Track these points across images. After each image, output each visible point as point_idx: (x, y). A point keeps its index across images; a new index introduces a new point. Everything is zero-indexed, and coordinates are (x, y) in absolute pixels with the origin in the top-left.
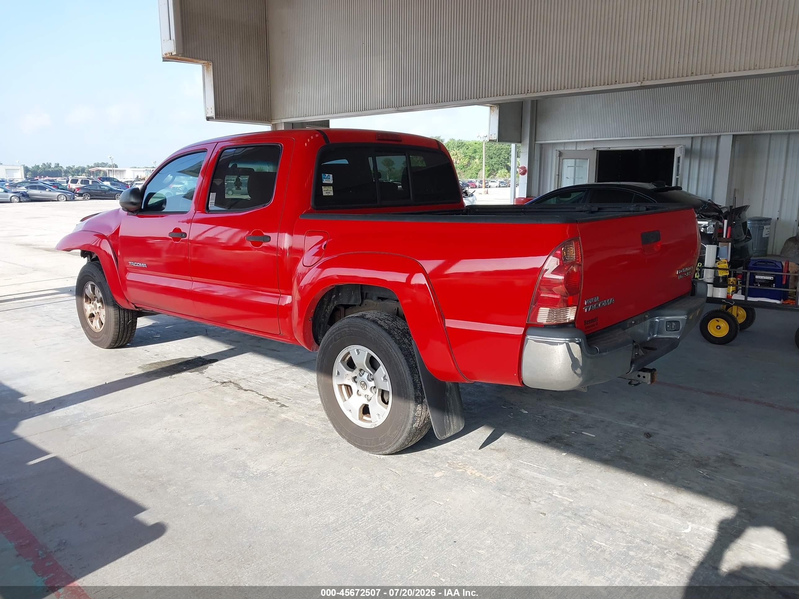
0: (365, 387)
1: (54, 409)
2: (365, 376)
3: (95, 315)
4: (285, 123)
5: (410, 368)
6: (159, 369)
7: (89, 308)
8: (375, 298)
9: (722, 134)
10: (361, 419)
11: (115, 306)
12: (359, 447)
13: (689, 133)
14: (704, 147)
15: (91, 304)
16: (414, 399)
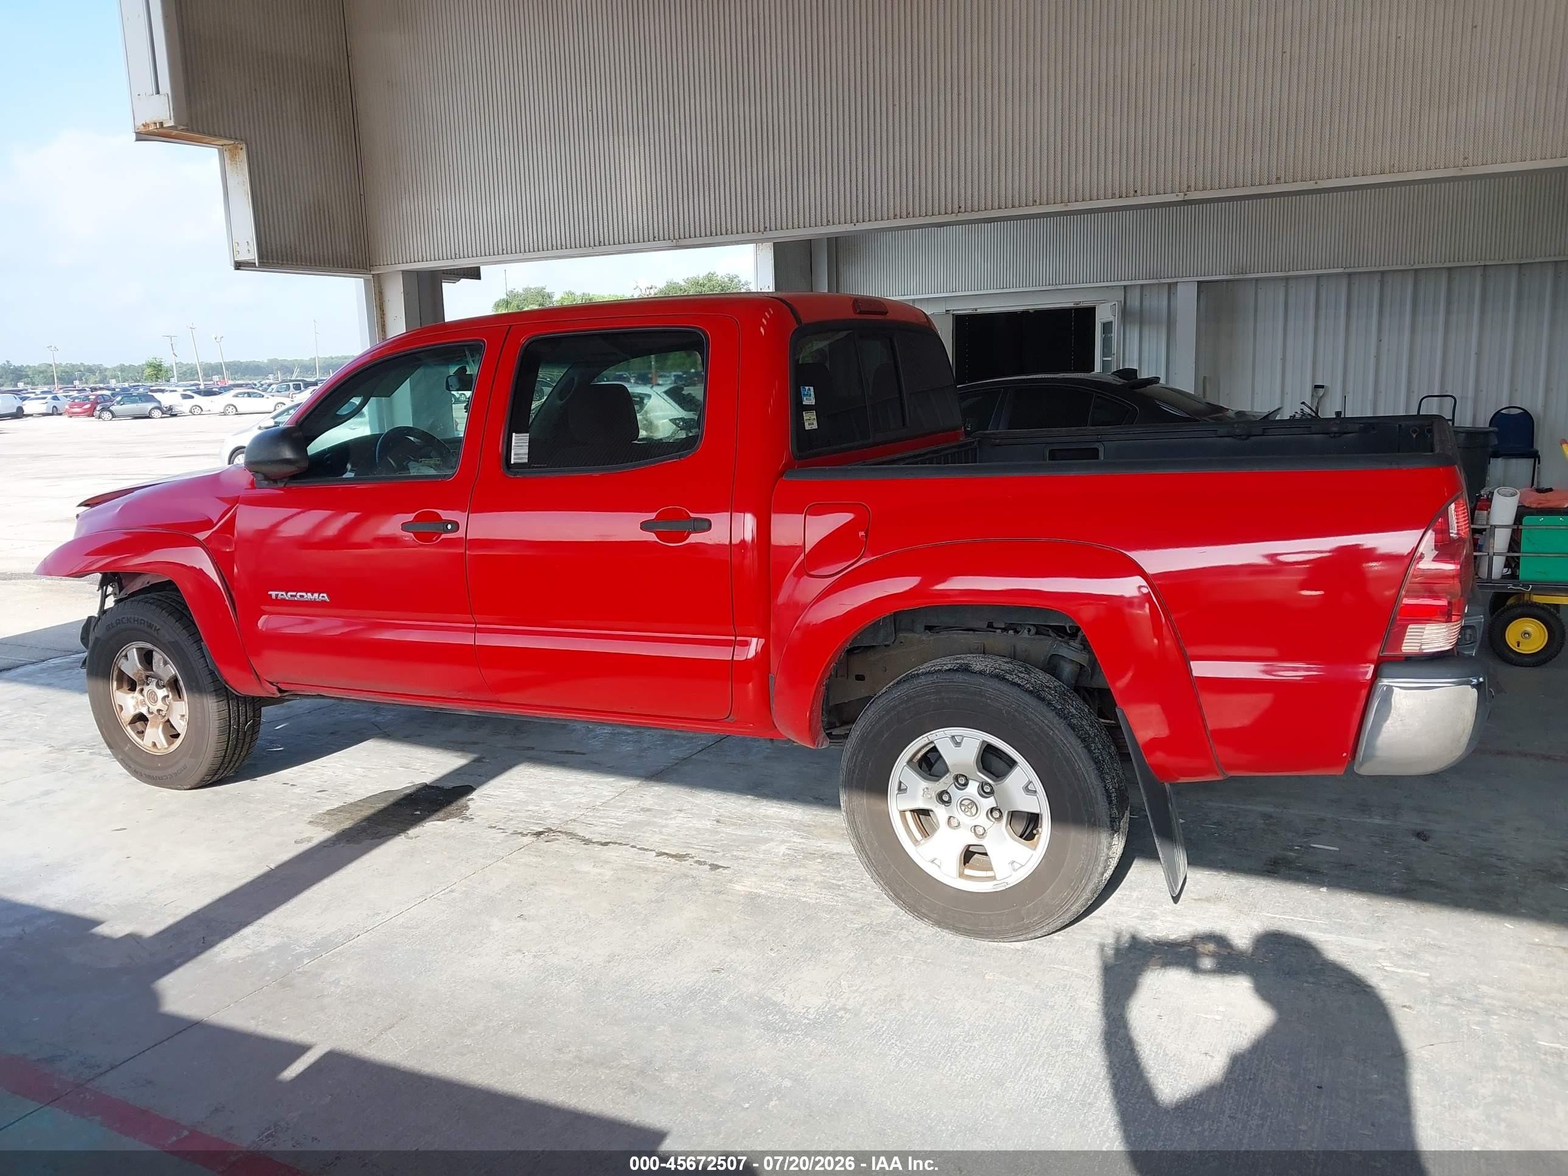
0: (974, 810)
1: (206, 944)
2: (973, 788)
3: (148, 716)
4: (403, 272)
5: (1096, 763)
6: (362, 822)
7: (129, 703)
8: (920, 627)
9: (1179, 280)
10: (961, 875)
11: (219, 692)
12: (967, 933)
13: (1123, 279)
14: (1146, 303)
15: (136, 694)
16: (1108, 823)
